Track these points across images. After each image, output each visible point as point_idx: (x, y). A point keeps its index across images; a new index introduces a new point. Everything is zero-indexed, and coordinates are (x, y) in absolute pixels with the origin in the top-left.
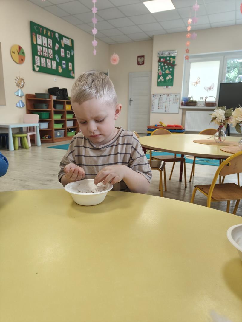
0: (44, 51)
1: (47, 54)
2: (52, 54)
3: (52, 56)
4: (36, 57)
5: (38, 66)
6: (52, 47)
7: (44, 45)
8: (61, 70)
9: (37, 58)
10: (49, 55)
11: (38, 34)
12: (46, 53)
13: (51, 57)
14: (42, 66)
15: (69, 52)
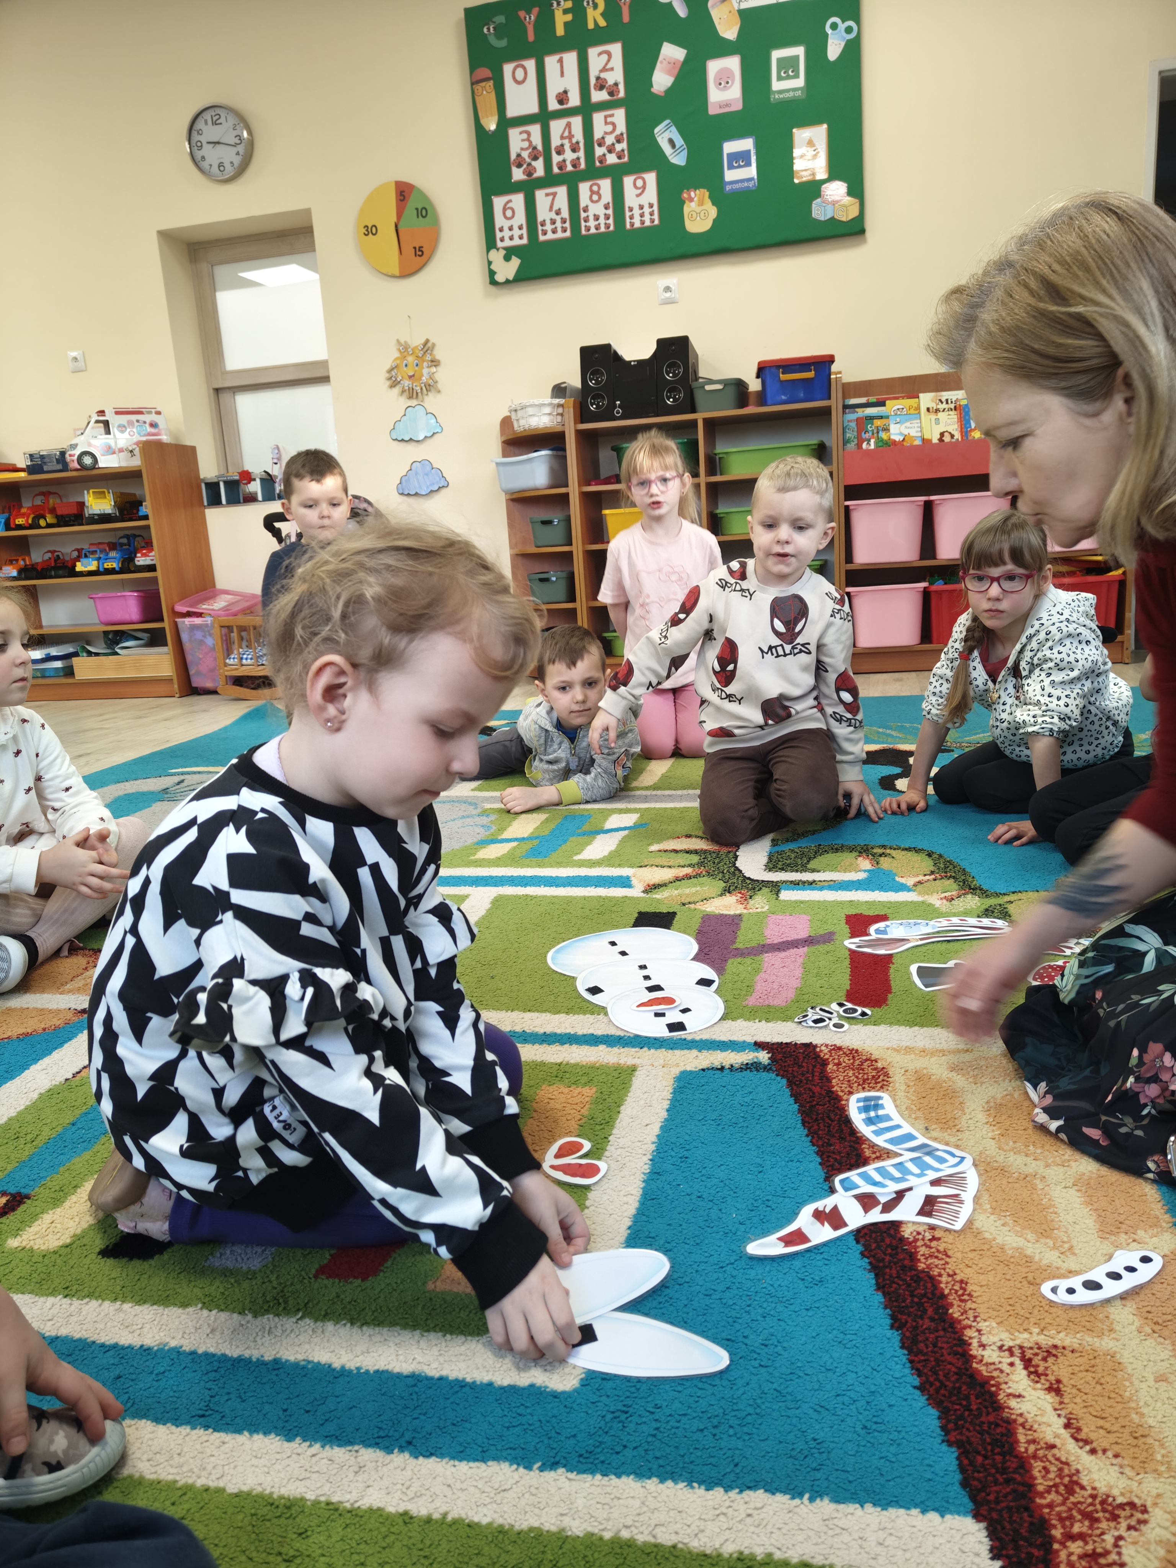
0: (555, 142)
1: (581, 154)
2: (619, 140)
3: (624, 145)
4: (498, 202)
5: (510, 253)
6: (621, 87)
7: (553, 105)
8: (713, 212)
9: (505, 209)
10: (599, 151)
11: (509, 60)
12: (574, 150)
13: (612, 159)
14: (542, 238)
15: (799, 51)
